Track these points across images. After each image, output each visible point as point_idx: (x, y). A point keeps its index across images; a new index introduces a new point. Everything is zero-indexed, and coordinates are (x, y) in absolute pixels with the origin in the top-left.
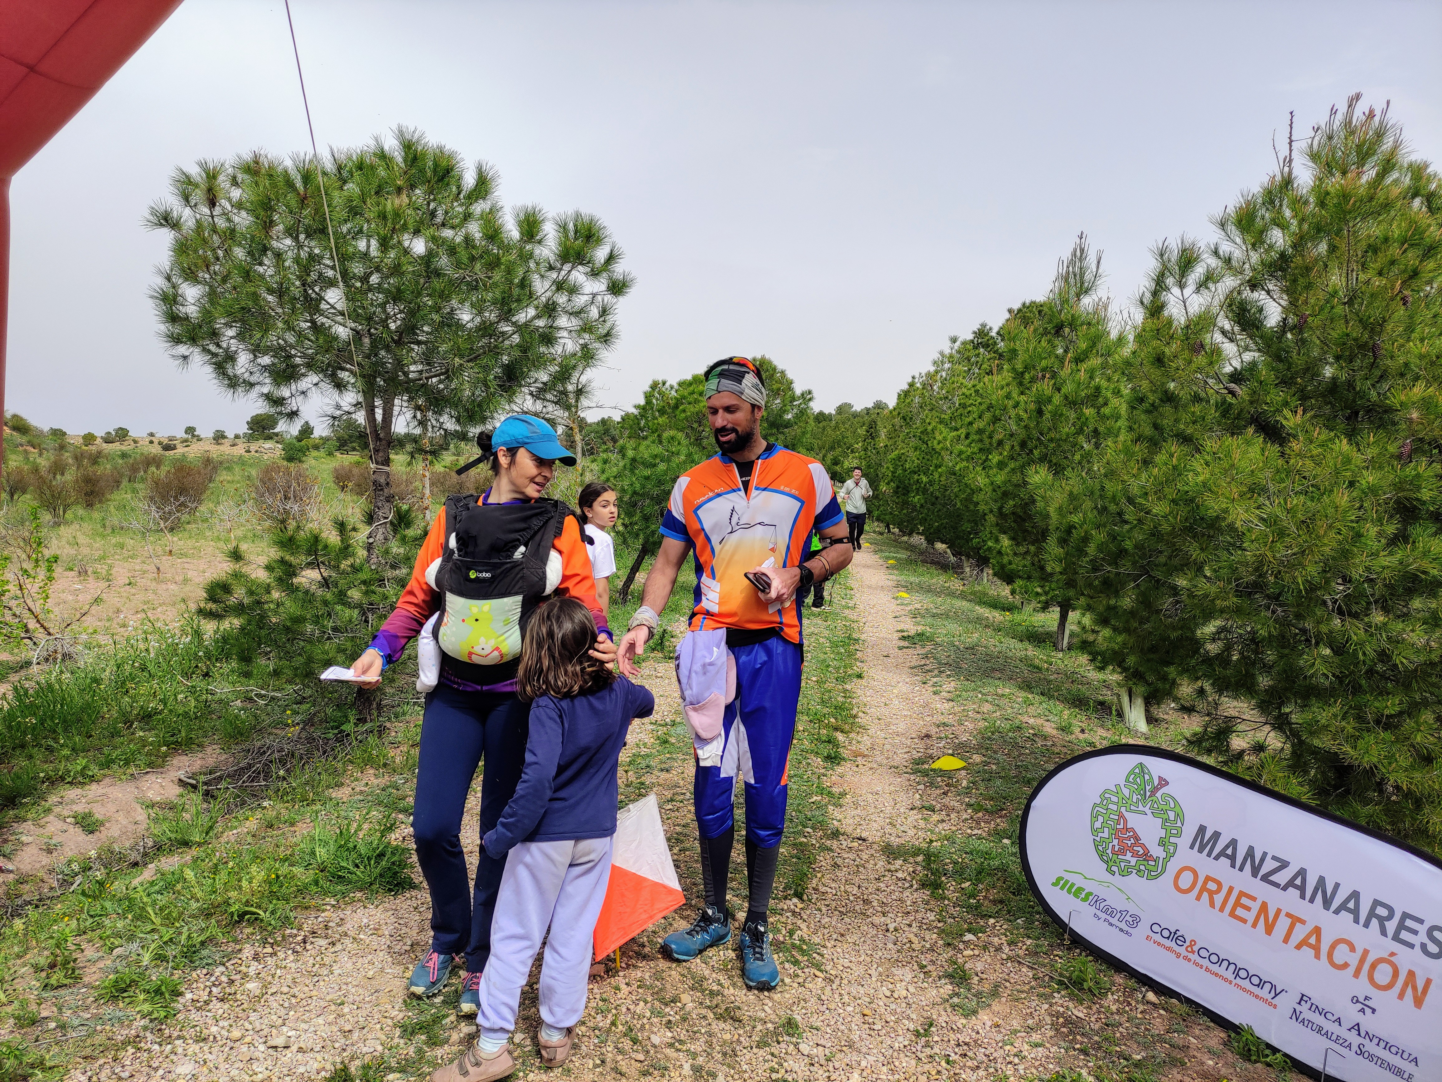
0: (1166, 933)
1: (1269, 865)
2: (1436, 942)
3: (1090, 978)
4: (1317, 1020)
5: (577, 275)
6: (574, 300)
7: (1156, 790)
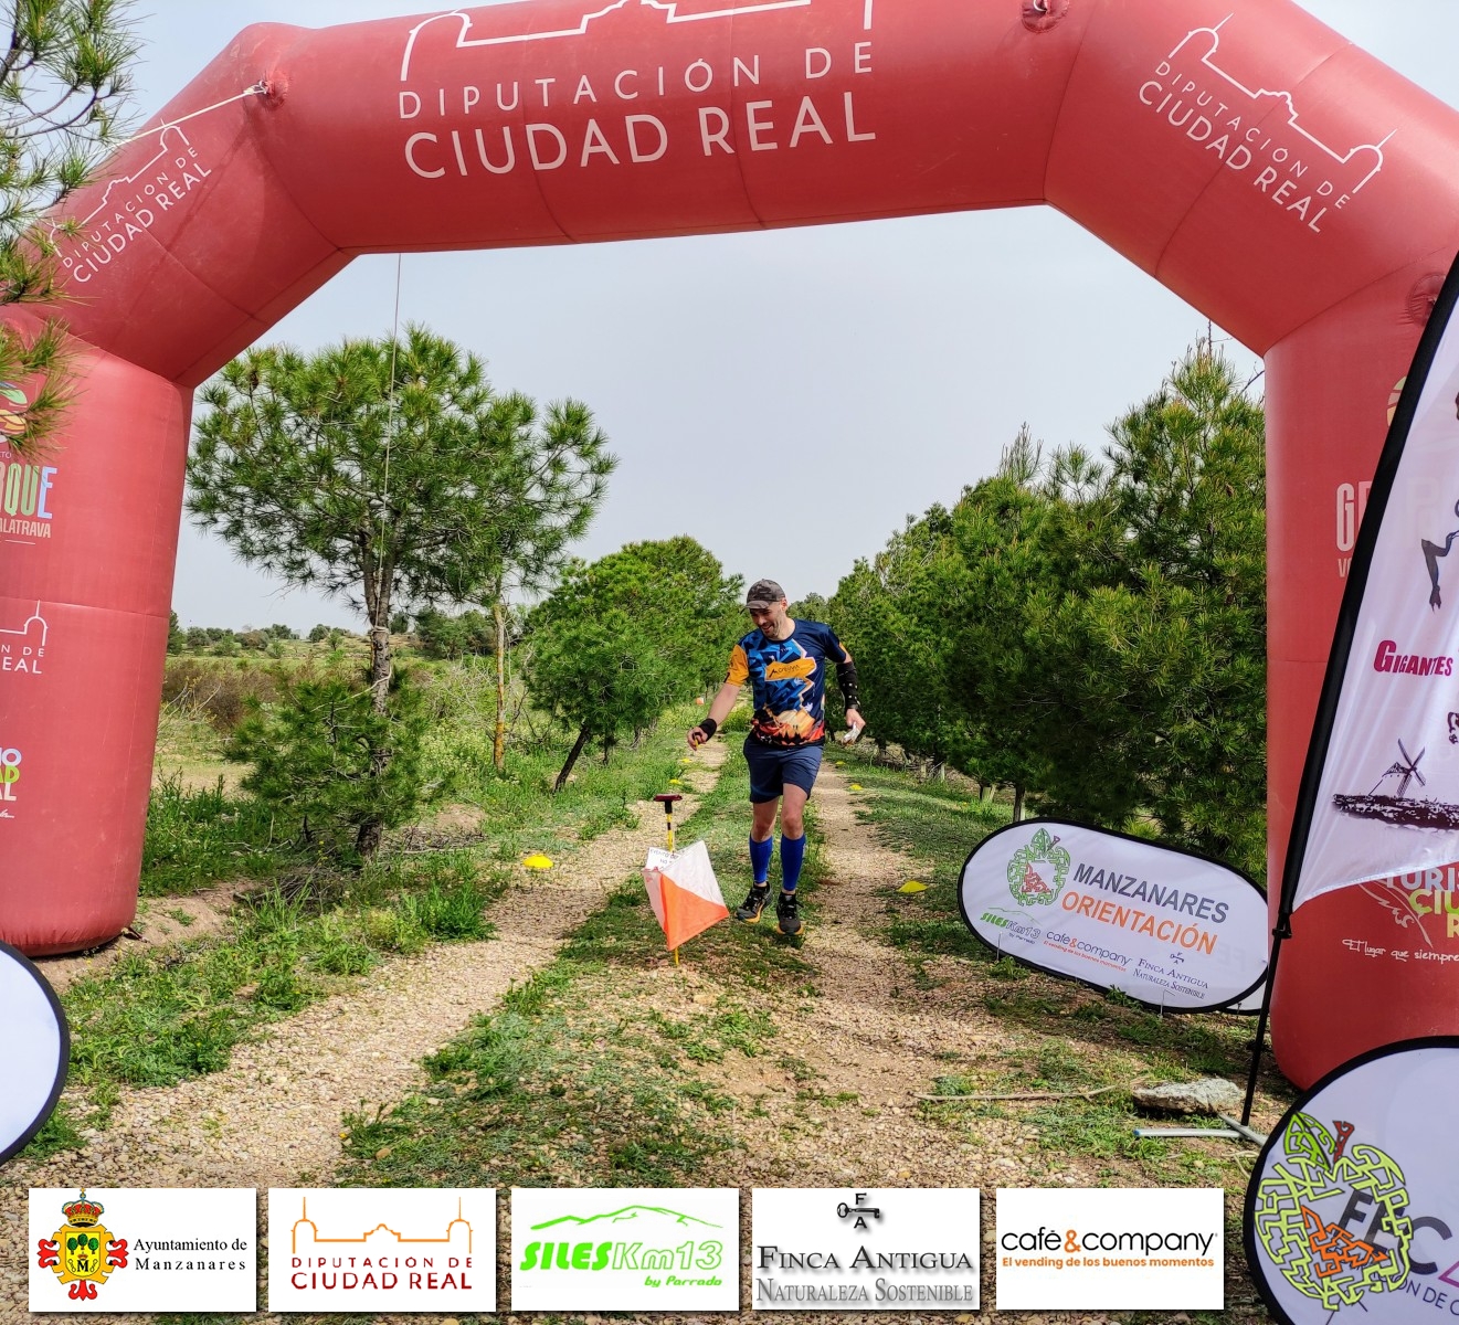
0: (1057, 938)
1: (1124, 882)
2: (1222, 909)
3: (1011, 971)
4: (1150, 972)
5: (569, 455)
6: (563, 479)
7: (1052, 845)
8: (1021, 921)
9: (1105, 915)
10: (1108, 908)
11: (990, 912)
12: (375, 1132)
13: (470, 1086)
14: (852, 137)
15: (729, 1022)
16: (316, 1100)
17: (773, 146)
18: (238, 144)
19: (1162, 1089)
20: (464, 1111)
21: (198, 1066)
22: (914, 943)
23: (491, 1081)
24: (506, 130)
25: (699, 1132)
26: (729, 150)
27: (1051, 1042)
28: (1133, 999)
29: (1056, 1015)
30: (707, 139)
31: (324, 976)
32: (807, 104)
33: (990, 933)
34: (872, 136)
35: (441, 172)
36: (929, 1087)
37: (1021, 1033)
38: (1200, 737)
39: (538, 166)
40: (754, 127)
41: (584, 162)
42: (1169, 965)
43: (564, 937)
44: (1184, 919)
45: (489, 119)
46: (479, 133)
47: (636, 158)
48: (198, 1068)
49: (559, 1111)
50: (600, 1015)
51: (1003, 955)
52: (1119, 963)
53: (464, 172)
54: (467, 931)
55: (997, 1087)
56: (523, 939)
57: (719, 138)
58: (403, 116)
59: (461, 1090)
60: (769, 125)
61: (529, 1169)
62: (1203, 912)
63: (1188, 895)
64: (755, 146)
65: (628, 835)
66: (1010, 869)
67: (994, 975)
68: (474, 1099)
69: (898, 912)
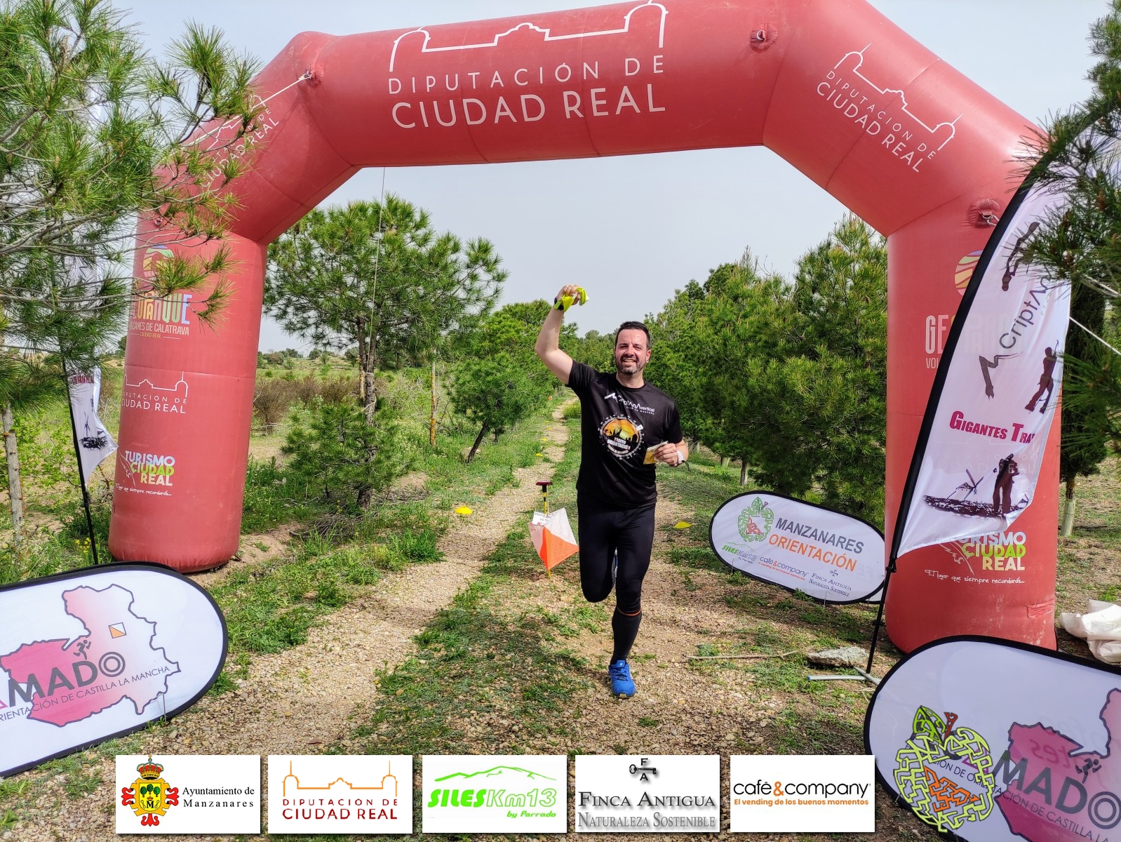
0: (766, 561)
1: (804, 529)
2: (859, 547)
3: (740, 580)
4: (818, 581)
5: (480, 271)
6: (477, 285)
7: (763, 507)
8: (745, 550)
9: (793, 548)
10: (795, 544)
11: (728, 545)
12: (392, 680)
13: (442, 652)
14: (652, 109)
15: (582, 613)
16: (358, 661)
17: (606, 113)
18: (294, 107)
19: (823, 653)
20: (440, 667)
21: (291, 642)
22: (684, 561)
23: (453, 649)
24: (451, 102)
25: (569, 679)
26: (581, 115)
27: (762, 624)
28: (809, 596)
29: (765, 607)
30: (568, 109)
31: (351, 585)
32: (626, 90)
33: (728, 557)
34: (663, 109)
35: (413, 125)
36: (694, 651)
37: (745, 618)
38: (849, 444)
39: (469, 122)
40: (595, 103)
41: (496, 121)
42: (830, 577)
43: (483, 560)
44: (839, 551)
45: (441, 95)
46: (435, 103)
47: (527, 119)
48: (291, 643)
49: (493, 668)
50: (509, 610)
51: (735, 570)
52: (801, 575)
53: (426, 125)
54: (428, 556)
55: (732, 651)
56: (460, 561)
57: (575, 108)
58: (391, 93)
59: (437, 655)
60: (604, 102)
61: (480, 701)
62: (849, 547)
63: (841, 537)
64: (596, 113)
65: (514, 491)
66: (739, 520)
67: (730, 582)
68: (445, 660)
69: (674, 541)
